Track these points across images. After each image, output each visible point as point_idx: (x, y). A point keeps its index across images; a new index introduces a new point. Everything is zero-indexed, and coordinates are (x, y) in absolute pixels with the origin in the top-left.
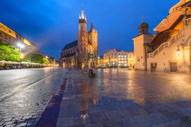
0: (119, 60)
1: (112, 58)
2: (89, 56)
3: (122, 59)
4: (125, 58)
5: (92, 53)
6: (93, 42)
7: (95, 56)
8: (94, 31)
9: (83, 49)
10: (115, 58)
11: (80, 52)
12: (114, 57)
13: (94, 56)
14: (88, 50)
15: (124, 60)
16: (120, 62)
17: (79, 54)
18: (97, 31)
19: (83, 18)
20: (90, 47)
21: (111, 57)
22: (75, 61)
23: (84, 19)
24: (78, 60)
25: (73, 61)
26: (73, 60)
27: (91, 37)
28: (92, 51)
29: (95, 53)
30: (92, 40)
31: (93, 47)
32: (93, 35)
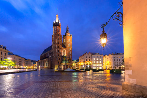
0: (94, 63)
1: (87, 60)
2: (63, 58)
3: (97, 62)
4: (100, 61)
5: (65, 56)
6: (67, 45)
7: (70, 59)
8: (69, 35)
9: (57, 51)
10: (90, 60)
11: (54, 55)
12: (88, 60)
13: (68, 58)
14: (61, 53)
15: (99, 63)
16: (95, 65)
17: (52, 57)
18: (71, 35)
19: (57, 21)
20: (64, 50)
21: (85, 60)
22: (49, 63)
23: (59, 22)
24: (51, 62)
25: (47, 64)
26: (47, 62)
27: (66, 41)
28: (66, 55)
29: (69, 56)
30: (66, 43)
31: (67, 50)
32: (67, 39)
